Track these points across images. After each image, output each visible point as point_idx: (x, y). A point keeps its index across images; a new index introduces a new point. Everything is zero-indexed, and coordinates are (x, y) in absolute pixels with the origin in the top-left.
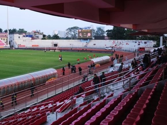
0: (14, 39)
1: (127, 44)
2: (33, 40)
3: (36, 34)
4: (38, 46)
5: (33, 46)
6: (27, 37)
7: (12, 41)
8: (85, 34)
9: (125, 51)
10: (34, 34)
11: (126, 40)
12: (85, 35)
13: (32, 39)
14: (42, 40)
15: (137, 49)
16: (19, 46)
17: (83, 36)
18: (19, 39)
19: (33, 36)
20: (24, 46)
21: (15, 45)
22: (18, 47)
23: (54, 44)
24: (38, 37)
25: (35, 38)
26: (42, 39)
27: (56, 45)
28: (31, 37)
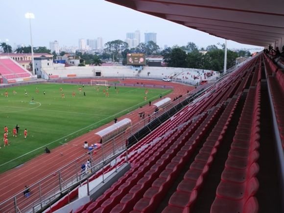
0: (41, 67)
1: (188, 74)
2: (67, 68)
3: (70, 59)
4: (75, 75)
5: (68, 76)
6: (59, 64)
7: (39, 69)
8: (137, 59)
9: (186, 83)
10: (68, 58)
11: (187, 69)
12: (136, 61)
13: (65, 66)
14: (79, 67)
15: (199, 82)
16: (51, 77)
17: (134, 62)
18: (48, 66)
19: (66, 61)
20: (57, 76)
21: (44, 75)
22: (49, 78)
23: (97, 73)
24: (73, 63)
25: (70, 63)
26: (79, 65)
27: (98, 74)
28: (63, 63)
